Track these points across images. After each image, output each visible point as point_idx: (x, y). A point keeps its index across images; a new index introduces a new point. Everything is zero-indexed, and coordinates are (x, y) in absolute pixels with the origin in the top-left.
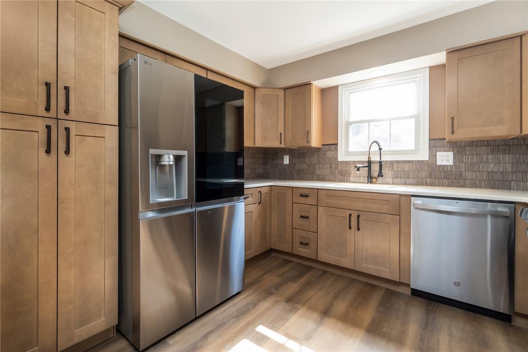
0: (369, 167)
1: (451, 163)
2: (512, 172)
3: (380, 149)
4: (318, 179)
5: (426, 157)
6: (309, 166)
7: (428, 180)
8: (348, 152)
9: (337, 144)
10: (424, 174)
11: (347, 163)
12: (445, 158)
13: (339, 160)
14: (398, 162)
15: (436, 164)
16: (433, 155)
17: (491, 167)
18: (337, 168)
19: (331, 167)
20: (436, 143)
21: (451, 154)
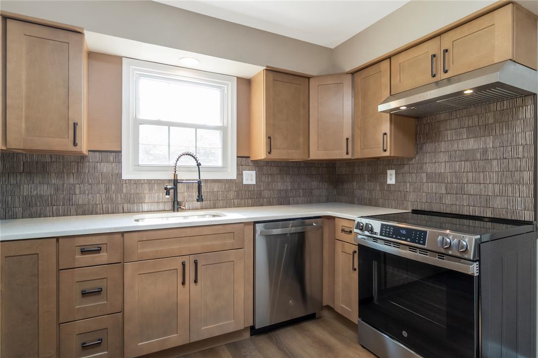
0: (175, 189)
1: (254, 182)
2: (291, 190)
3: (199, 165)
4: (80, 211)
5: (234, 176)
6: (57, 189)
7: (236, 201)
8: (137, 165)
9: (121, 152)
10: (232, 195)
11: (137, 182)
12: (250, 177)
13: (125, 176)
15: (242, 183)
16: (240, 174)
17: (280, 186)
18: (119, 190)
19: (107, 190)
20: (244, 160)
21: (254, 173)
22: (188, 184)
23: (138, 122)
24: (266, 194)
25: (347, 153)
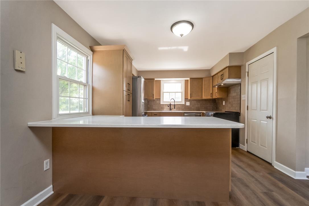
0: (170, 106)
1: (189, 105)
3: (175, 101)
7: (184, 109)
8: (163, 101)
9: (160, 99)
10: (183, 108)
11: (163, 105)
12: (188, 104)
13: (161, 104)
14: (177, 104)
15: (186, 105)
16: (185, 103)
17: (197, 106)
18: (160, 106)
19: (158, 106)
20: (186, 99)
21: (189, 102)
22: (173, 105)
23: (164, 92)
24: (193, 108)
25: (211, 97)
